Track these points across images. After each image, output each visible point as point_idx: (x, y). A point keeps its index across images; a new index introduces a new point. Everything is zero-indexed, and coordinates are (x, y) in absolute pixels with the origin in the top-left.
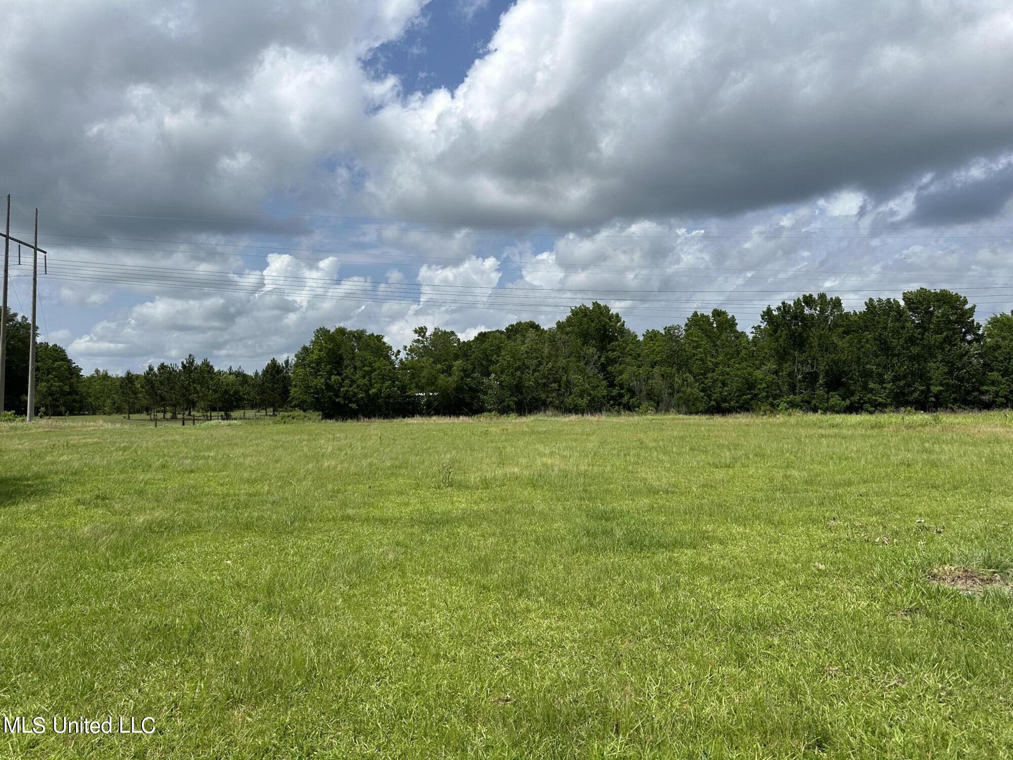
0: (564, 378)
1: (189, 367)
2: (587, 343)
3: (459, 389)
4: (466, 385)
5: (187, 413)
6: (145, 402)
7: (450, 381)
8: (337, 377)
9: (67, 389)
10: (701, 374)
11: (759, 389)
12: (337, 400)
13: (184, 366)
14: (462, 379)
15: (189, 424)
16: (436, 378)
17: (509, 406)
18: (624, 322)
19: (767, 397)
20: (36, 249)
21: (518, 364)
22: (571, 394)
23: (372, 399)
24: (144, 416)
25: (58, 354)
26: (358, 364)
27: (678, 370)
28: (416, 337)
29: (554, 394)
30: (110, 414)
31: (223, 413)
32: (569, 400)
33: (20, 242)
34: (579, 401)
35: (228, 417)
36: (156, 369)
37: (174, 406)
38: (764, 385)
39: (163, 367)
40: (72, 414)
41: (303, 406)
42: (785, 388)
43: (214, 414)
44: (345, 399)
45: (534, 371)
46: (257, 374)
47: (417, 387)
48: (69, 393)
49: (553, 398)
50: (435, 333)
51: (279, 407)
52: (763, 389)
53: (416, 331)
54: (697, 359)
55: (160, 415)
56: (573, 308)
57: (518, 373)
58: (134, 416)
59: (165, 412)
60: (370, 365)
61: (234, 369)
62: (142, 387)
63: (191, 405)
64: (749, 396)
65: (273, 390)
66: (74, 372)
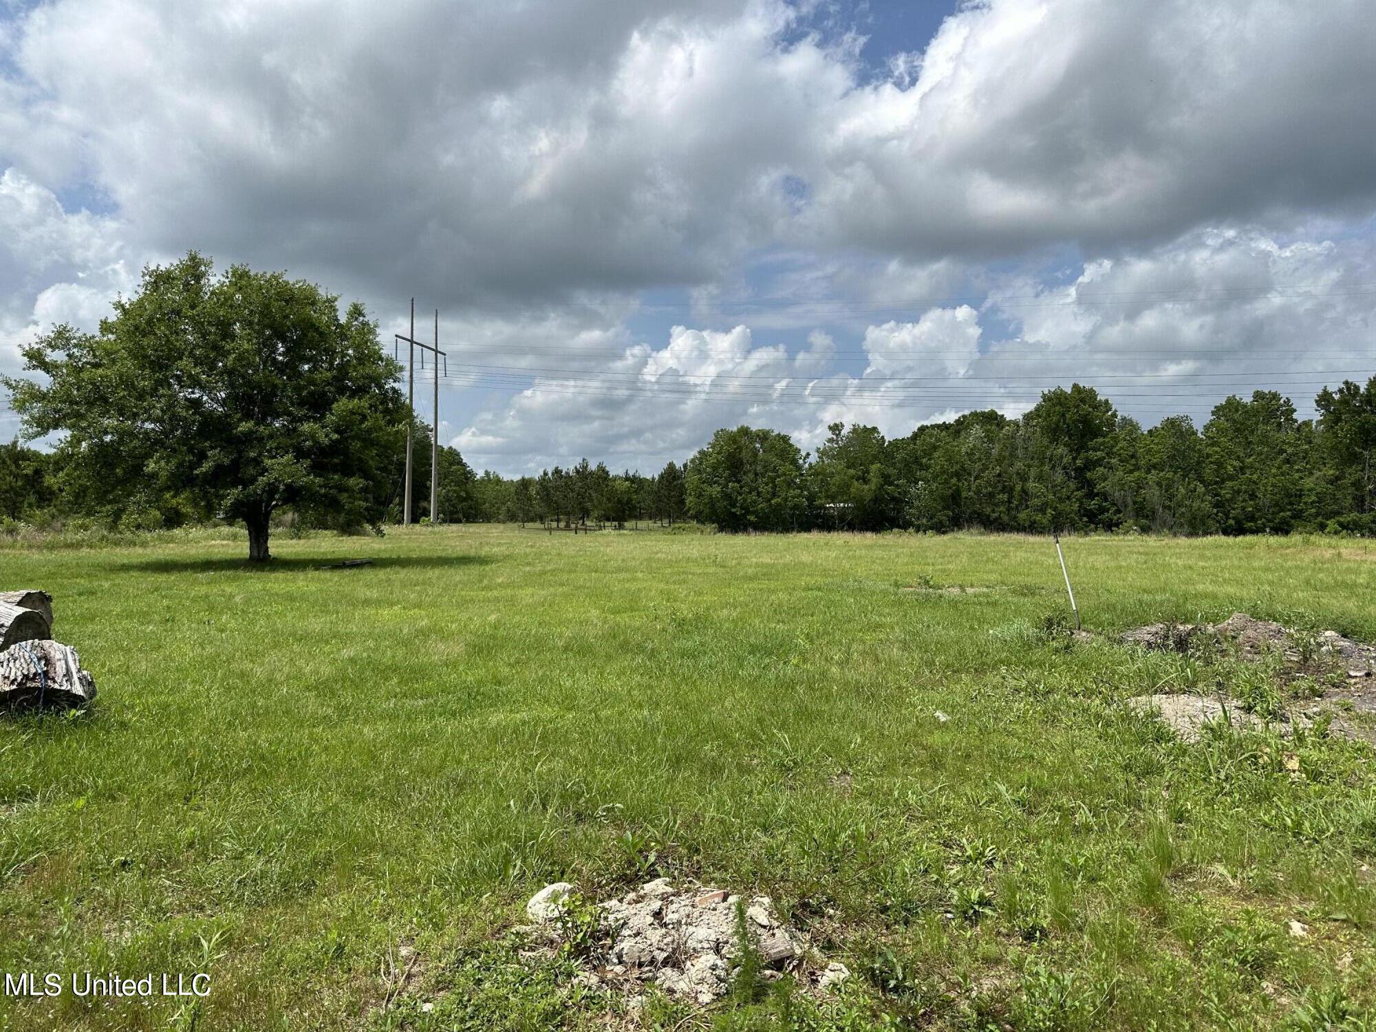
0: (1018, 488)
1: (582, 473)
2: (1057, 440)
3: (877, 500)
4: (888, 494)
5: (581, 522)
6: (538, 509)
7: (867, 490)
8: (736, 484)
9: (463, 494)
10: (1216, 483)
11: (1305, 503)
12: (733, 510)
13: (578, 472)
14: (882, 486)
15: (581, 533)
16: (848, 486)
17: (941, 522)
18: (1116, 411)
19: (1318, 514)
20: (437, 351)
21: (957, 467)
22: (1027, 507)
23: (776, 510)
24: (538, 525)
25: (453, 457)
26: (759, 468)
27: (1184, 476)
28: (830, 435)
29: (1002, 509)
30: (504, 522)
31: (617, 523)
32: (1022, 516)
33: (422, 346)
34: (1039, 517)
35: (621, 527)
36: (550, 475)
37: (568, 514)
38: (1314, 498)
39: (557, 471)
40: (468, 521)
41: (701, 518)
42: (1349, 501)
43: (608, 524)
44: (742, 508)
45: (976, 478)
46: (653, 479)
47: (827, 497)
48: (465, 500)
49: (1001, 512)
50: (855, 430)
51: (677, 517)
52: (1312, 503)
53: (830, 428)
54: (1211, 463)
55: (554, 524)
56: (1046, 392)
57: (954, 480)
58: (530, 525)
59: (558, 521)
60: (775, 470)
61: (631, 473)
62: (538, 493)
63: (585, 514)
64: (1288, 513)
65: (669, 497)
66: (467, 475)
